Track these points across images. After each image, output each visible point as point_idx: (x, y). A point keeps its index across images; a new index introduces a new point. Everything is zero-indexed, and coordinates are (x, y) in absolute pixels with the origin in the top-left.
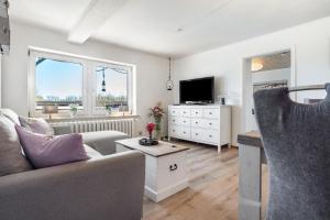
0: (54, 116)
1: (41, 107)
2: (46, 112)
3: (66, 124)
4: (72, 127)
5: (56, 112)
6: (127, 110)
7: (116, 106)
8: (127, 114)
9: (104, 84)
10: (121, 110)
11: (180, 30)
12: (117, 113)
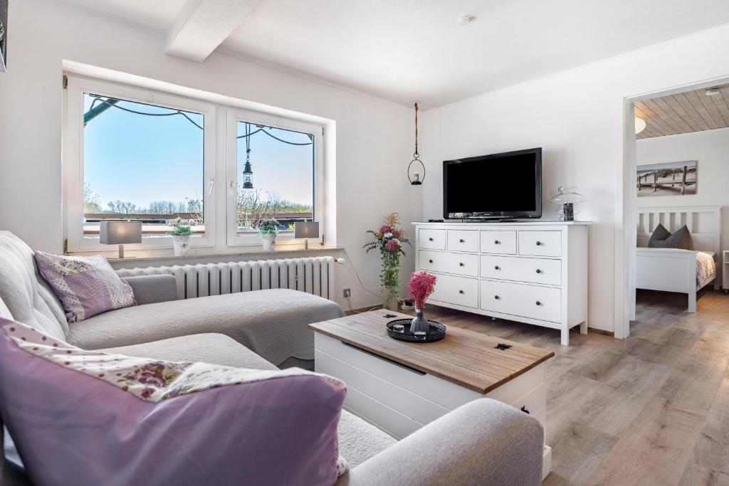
0: (131, 251)
1: (96, 227)
2: (111, 239)
3: (163, 271)
4: (180, 282)
5: (135, 238)
6: (314, 234)
7: (284, 223)
8: (314, 244)
9: (248, 169)
10: (298, 236)
11: (471, 19)
12: (290, 242)
